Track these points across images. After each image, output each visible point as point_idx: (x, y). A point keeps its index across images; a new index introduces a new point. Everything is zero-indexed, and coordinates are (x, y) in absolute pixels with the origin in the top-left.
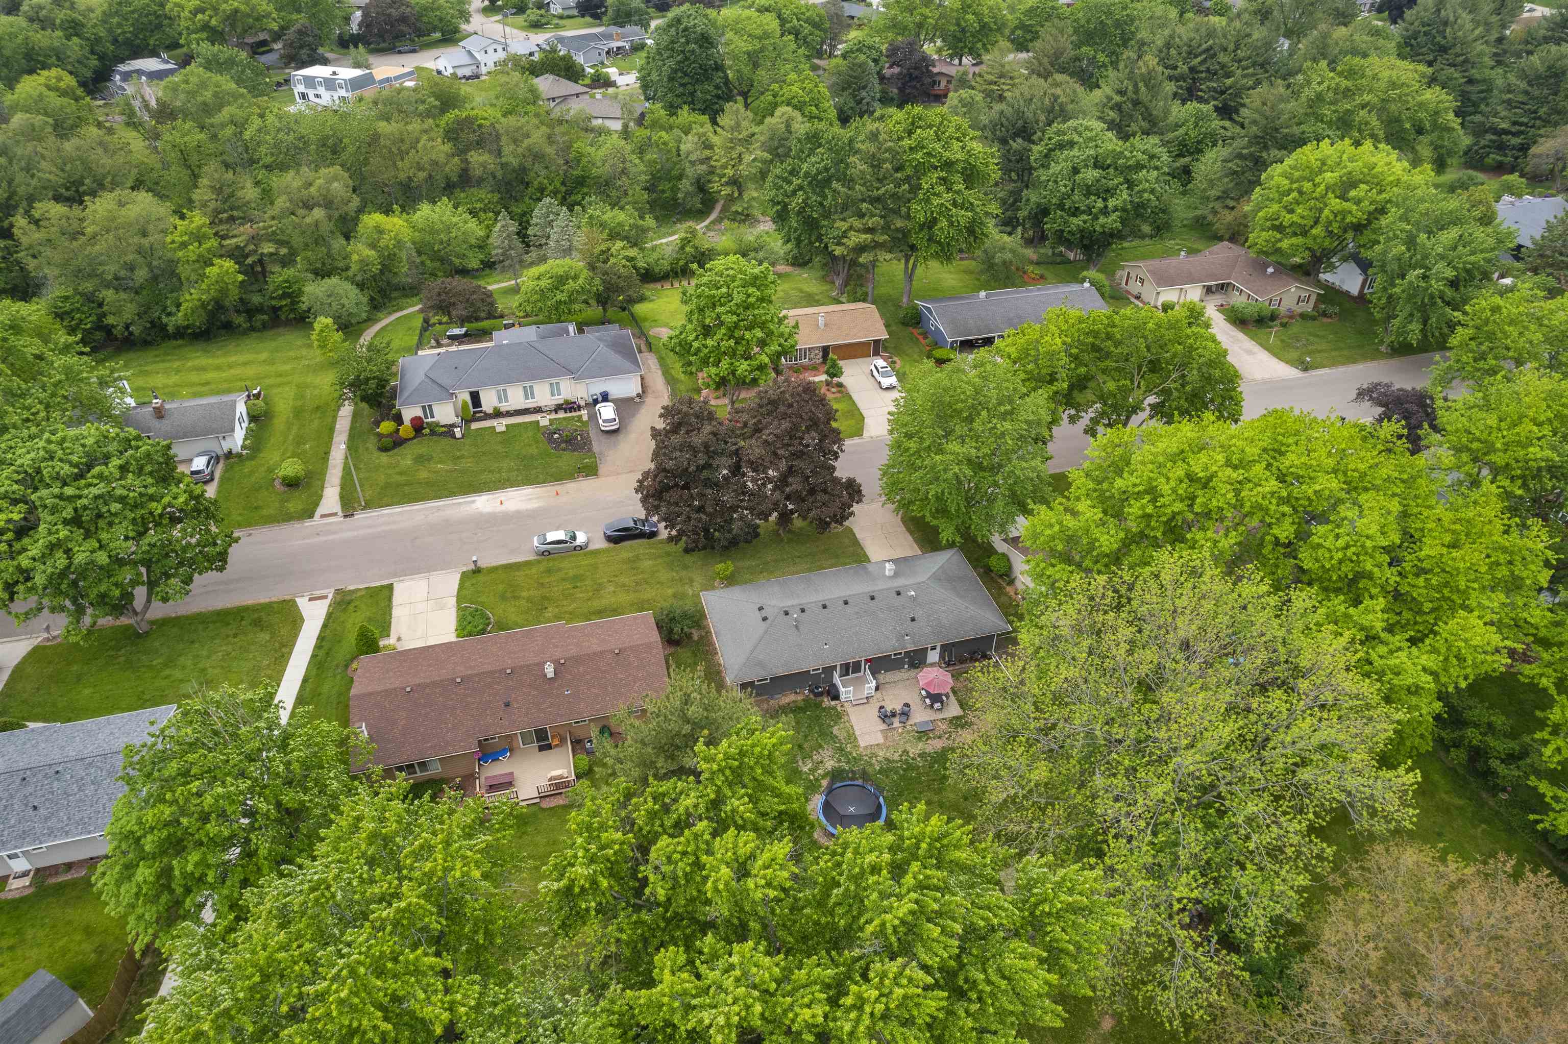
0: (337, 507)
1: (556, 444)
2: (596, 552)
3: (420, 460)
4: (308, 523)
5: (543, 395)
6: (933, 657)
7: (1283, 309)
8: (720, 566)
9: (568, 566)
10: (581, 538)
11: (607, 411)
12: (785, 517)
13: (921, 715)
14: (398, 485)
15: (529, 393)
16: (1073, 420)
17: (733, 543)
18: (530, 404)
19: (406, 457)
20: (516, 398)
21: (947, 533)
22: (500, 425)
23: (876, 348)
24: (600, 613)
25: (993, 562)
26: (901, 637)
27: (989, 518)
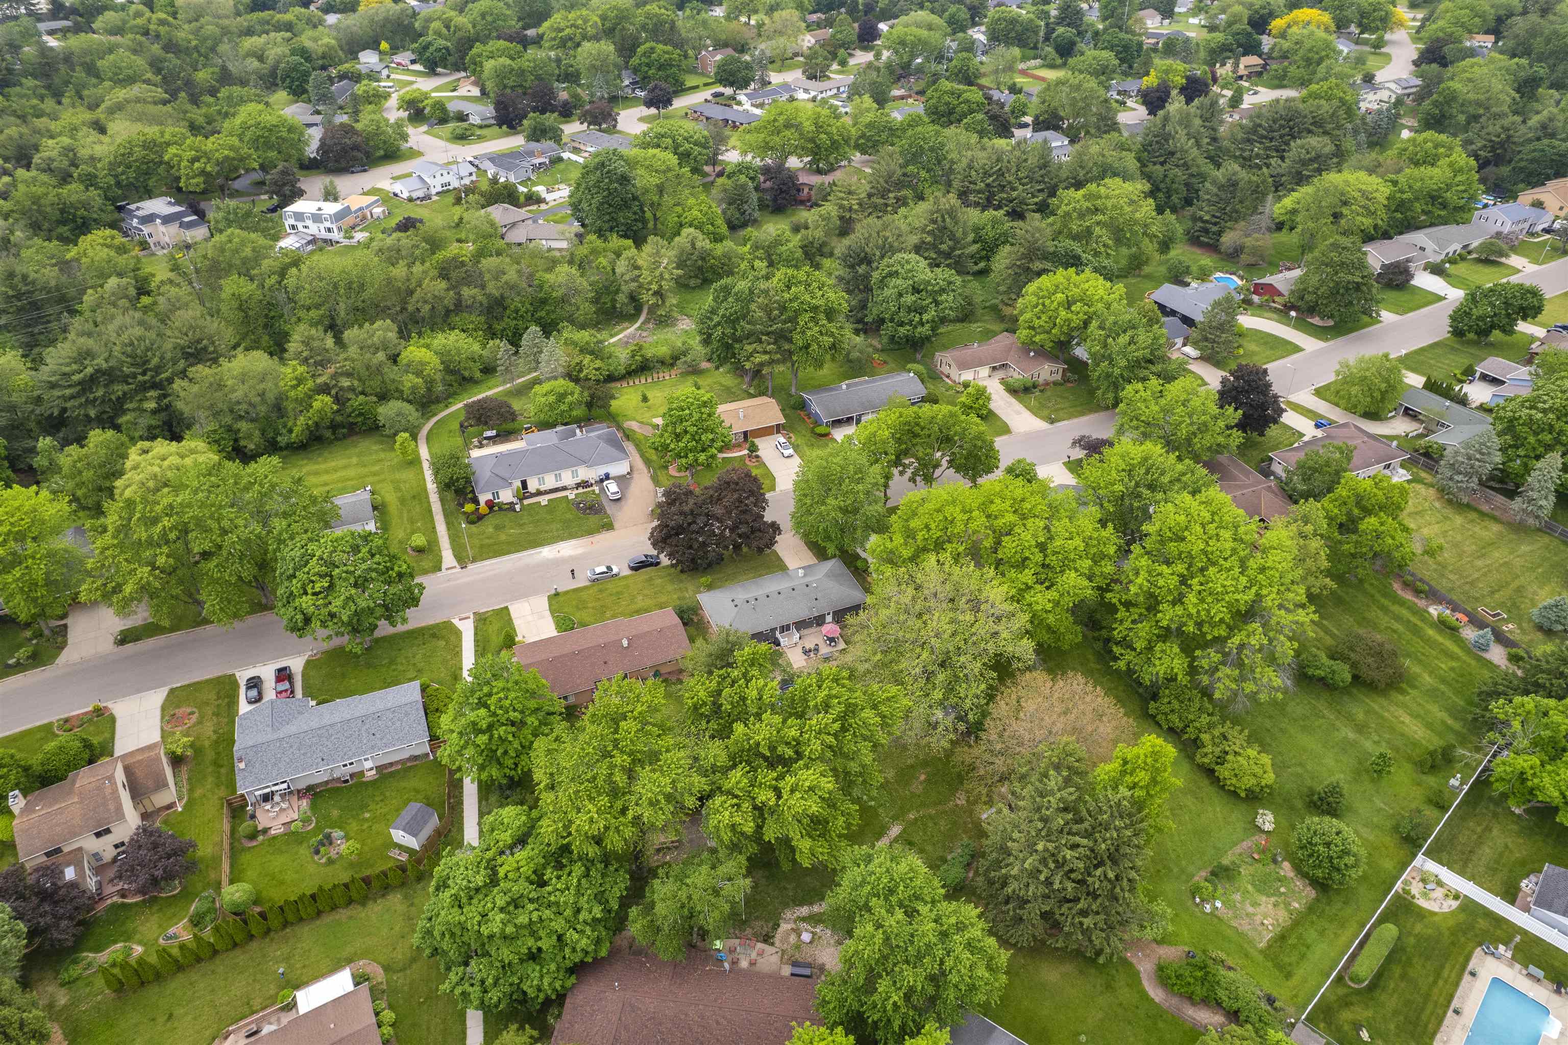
0: (455, 563)
1: (584, 510)
2: (625, 577)
3: (498, 528)
4: (439, 574)
5: (568, 478)
6: (829, 618)
7: (1041, 380)
8: (703, 580)
9: (611, 587)
10: (615, 570)
11: (612, 487)
12: (737, 547)
13: (825, 650)
14: (489, 545)
15: (558, 477)
16: (902, 473)
17: (710, 565)
18: (559, 484)
19: (488, 527)
20: (550, 482)
21: (831, 550)
22: (544, 500)
23: (778, 429)
24: (638, 612)
25: (859, 564)
26: (811, 609)
27: (854, 540)
